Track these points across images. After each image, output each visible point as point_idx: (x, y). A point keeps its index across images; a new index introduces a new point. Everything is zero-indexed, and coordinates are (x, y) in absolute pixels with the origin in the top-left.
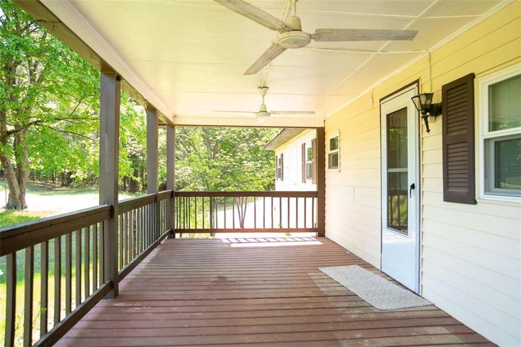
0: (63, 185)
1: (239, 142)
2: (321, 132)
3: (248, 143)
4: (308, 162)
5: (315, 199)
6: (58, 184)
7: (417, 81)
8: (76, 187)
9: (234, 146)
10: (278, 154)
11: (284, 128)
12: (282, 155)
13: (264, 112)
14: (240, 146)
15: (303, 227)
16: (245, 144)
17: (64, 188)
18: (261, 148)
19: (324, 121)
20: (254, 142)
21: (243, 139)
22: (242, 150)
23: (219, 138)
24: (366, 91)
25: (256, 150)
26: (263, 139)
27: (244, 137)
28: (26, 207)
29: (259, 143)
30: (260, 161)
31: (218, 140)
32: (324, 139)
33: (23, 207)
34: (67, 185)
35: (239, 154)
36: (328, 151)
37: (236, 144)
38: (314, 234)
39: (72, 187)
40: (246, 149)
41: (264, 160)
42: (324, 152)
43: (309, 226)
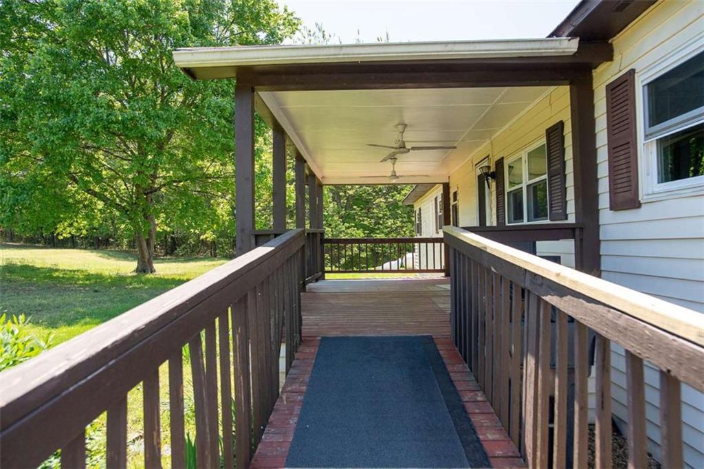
0: (166, 254)
1: (374, 197)
2: (446, 187)
3: (385, 198)
4: (439, 214)
5: (443, 244)
6: (161, 252)
7: (488, 156)
8: (182, 256)
9: (368, 202)
10: (416, 209)
11: (417, 184)
12: (420, 209)
13: (394, 176)
14: (377, 201)
15: (432, 268)
16: (382, 200)
17: (168, 257)
18: (400, 204)
19: (449, 177)
20: (393, 196)
21: (378, 193)
22: (378, 206)
23: (351, 192)
24: (469, 158)
25: (395, 205)
26: (403, 192)
27: (381, 190)
28: (155, 271)
29: (398, 197)
30: (400, 219)
31: (350, 195)
32: (449, 193)
33: (152, 271)
34: (171, 254)
35: (375, 211)
36: (452, 203)
37: (371, 199)
38: (443, 274)
39: (177, 256)
40: (383, 205)
41: (405, 217)
42: (449, 204)
43: (438, 267)
